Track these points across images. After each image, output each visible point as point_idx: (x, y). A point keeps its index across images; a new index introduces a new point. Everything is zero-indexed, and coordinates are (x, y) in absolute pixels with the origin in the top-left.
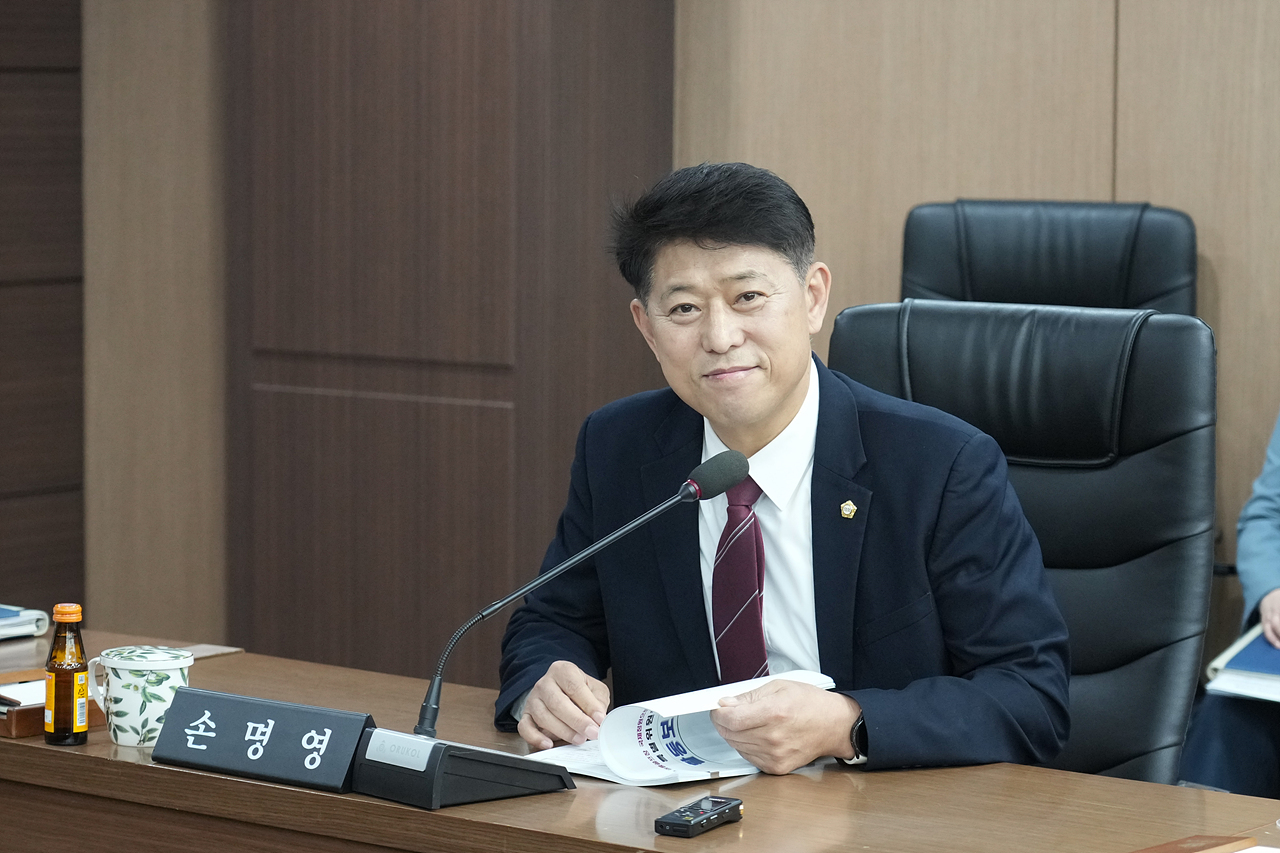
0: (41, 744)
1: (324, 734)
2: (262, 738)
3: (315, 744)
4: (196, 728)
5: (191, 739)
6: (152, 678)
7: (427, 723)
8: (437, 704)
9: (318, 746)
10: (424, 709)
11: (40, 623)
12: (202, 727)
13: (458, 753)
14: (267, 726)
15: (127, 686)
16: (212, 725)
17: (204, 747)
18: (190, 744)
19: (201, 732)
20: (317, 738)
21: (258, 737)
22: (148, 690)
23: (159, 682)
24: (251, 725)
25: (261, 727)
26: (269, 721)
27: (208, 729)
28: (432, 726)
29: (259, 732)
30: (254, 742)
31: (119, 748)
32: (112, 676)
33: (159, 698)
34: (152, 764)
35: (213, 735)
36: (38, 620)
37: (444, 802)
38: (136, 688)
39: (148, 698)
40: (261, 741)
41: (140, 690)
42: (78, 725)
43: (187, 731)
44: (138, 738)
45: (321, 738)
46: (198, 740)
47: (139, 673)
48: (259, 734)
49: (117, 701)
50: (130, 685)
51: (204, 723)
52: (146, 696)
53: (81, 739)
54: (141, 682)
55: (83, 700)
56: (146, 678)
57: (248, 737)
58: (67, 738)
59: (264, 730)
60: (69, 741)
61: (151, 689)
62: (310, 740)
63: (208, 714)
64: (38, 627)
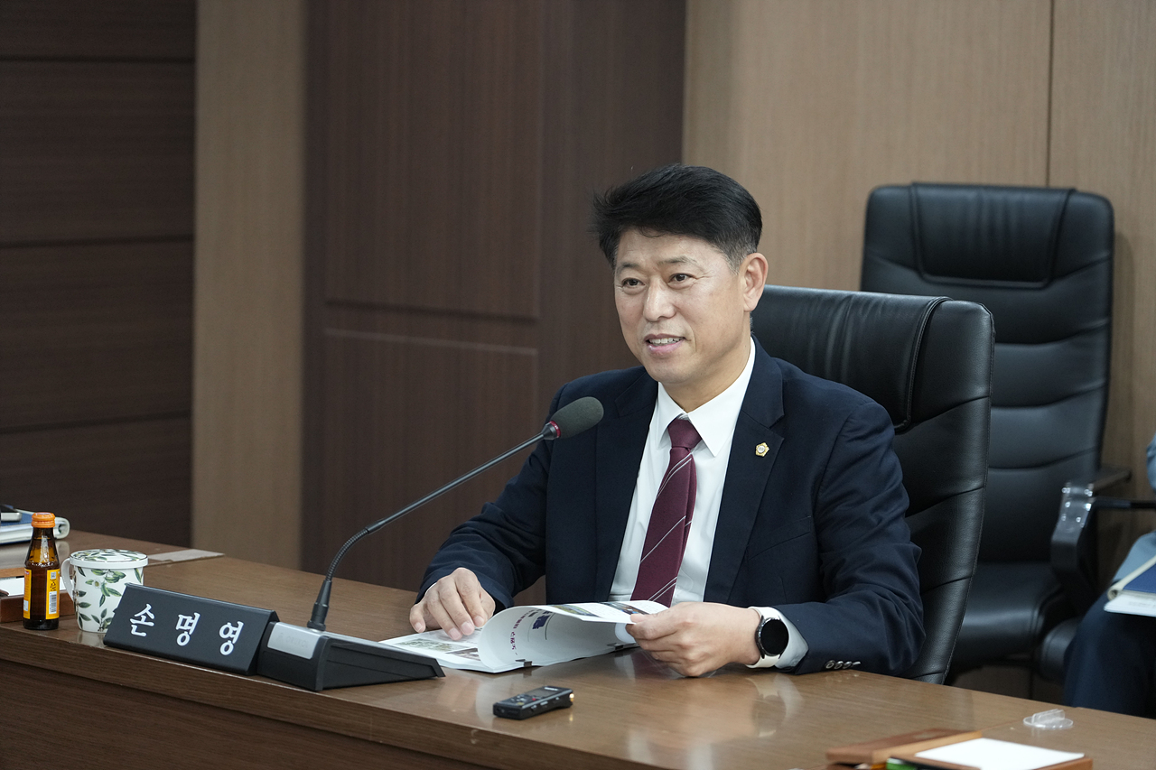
0: (19, 628)
1: (237, 626)
2: (189, 628)
3: (230, 634)
4: (139, 618)
5: (135, 627)
6: (110, 576)
7: (318, 619)
8: (327, 603)
9: (232, 636)
10: (316, 607)
11: (61, 528)
12: (144, 618)
13: (340, 645)
14: (193, 619)
15: (90, 582)
16: (152, 616)
17: (144, 634)
18: (133, 632)
19: (142, 622)
20: (232, 629)
21: (186, 627)
22: (106, 586)
23: (116, 580)
24: (181, 617)
25: (189, 619)
26: (195, 614)
27: (148, 619)
28: (323, 621)
29: (187, 623)
30: (182, 631)
31: (84, 634)
32: (78, 573)
33: (116, 593)
34: (102, 647)
35: (151, 624)
36: (60, 526)
37: (326, 685)
38: (97, 584)
39: (107, 592)
40: (188, 631)
41: (100, 586)
42: (50, 613)
43: (132, 620)
44: (98, 625)
45: (235, 629)
46: (140, 628)
47: (99, 572)
48: (188, 624)
49: (82, 594)
50: (92, 581)
51: (146, 614)
52: (105, 591)
53: (53, 625)
54: (101, 579)
55: (55, 593)
56: (105, 576)
57: (179, 627)
58: (41, 624)
59: (192, 621)
60: (43, 626)
61: (110, 585)
62: (226, 631)
63: (149, 607)
64: (60, 531)
